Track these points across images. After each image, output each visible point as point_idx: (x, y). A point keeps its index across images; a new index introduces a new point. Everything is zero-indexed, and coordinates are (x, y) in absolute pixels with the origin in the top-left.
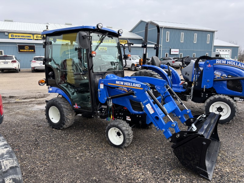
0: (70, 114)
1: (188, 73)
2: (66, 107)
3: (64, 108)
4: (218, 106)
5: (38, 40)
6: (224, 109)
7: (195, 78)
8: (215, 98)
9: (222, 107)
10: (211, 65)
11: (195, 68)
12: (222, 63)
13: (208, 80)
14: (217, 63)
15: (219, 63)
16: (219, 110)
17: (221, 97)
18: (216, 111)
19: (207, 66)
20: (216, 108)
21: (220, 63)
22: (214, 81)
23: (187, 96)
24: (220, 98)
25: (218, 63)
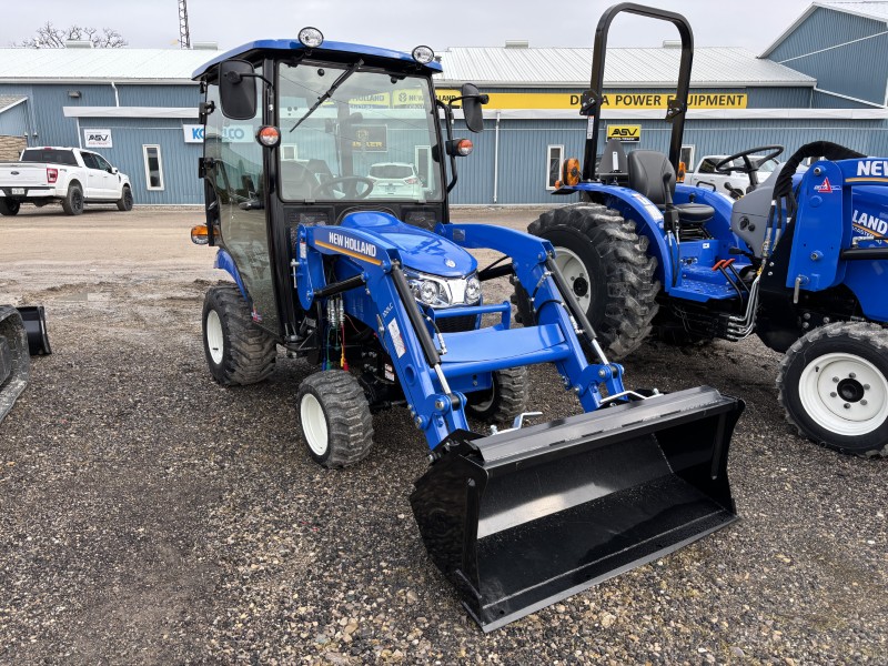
0: (251, 341)
1: (752, 221)
2: (240, 316)
3: (234, 317)
4: (843, 376)
5: (403, 107)
6: (868, 387)
7: (771, 244)
8: (825, 335)
9: (861, 379)
10: (832, 183)
11: (774, 198)
12: (883, 176)
13: (818, 254)
14: (859, 173)
15: (871, 176)
16: (845, 393)
17: (853, 332)
18: (833, 395)
19: (817, 187)
20: (835, 380)
21: (874, 173)
22: (843, 259)
23: (733, 321)
24: (845, 335)
25: (867, 173)
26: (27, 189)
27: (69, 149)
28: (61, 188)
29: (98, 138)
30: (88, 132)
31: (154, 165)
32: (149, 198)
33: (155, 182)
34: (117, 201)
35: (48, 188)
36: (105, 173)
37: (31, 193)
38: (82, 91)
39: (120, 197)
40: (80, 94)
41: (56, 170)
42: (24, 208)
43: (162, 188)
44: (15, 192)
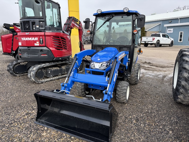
26: (148, 42)
27: (160, 34)
28: (155, 42)
29: (170, 31)
30: (168, 29)
31: (181, 36)
32: (178, 44)
33: (181, 40)
34: (169, 44)
35: (152, 42)
36: (167, 38)
37: (149, 43)
38: (172, 21)
39: (170, 44)
40: (171, 21)
41: (155, 38)
42: (149, 45)
43: (182, 41)
44: (147, 42)
